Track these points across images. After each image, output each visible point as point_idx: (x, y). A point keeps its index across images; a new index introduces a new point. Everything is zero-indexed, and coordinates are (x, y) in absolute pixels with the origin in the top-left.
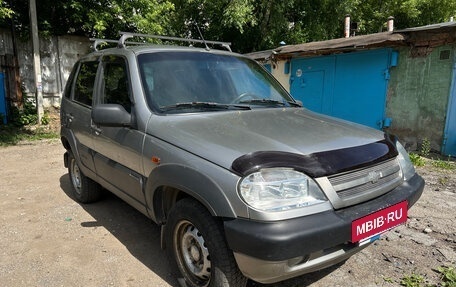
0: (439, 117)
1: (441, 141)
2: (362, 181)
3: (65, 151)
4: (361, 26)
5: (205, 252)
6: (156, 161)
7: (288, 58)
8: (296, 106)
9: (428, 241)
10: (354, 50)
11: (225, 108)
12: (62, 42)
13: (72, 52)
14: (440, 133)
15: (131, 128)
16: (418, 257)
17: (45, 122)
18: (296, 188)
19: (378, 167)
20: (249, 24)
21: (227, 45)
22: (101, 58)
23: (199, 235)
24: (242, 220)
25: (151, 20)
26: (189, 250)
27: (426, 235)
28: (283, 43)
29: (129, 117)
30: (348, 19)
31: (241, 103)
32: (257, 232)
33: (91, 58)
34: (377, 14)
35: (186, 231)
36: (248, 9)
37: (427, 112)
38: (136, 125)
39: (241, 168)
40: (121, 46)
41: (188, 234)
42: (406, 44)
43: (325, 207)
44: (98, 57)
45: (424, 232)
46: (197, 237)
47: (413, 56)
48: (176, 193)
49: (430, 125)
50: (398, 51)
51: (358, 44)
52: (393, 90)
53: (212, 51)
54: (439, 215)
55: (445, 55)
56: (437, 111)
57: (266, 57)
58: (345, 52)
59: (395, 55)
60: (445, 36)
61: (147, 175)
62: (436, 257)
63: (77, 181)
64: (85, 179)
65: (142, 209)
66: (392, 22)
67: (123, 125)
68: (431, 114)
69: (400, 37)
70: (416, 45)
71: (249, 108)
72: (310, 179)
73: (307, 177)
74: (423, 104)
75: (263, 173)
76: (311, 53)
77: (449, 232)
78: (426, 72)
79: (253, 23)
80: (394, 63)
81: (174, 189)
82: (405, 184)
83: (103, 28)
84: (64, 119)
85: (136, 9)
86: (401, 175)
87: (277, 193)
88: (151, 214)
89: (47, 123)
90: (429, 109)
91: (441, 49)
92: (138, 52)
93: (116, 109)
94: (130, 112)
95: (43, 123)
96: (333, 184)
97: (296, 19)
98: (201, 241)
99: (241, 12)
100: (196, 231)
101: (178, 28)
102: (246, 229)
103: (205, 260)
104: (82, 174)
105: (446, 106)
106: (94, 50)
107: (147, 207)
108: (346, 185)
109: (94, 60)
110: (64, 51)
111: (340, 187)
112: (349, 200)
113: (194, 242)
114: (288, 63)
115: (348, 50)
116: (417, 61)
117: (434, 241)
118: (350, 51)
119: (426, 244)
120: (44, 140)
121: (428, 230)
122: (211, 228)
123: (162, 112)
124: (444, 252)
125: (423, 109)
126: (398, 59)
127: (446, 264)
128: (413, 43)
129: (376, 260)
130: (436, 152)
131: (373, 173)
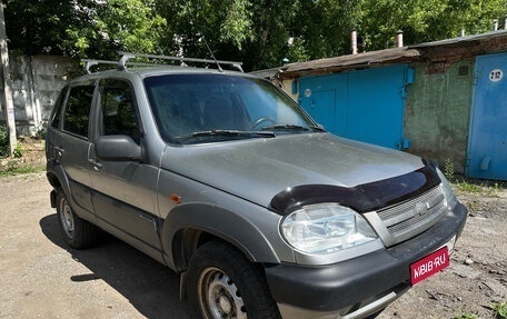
0: (460, 136)
1: (464, 163)
2: (411, 213)
3: (52, 188)
4: (367, 40)
5: (239, 303)
6: (176, 199)
7: (295, 77)
8: (321, 130)
9: (472, 274)
10: (367, 67)
11: (248, 136)
12: (36, 62)
13: (49, 74)
14: (463, 153)
15: (142, 162)
16: (465, 293)
17: (19, 155)
18: (341, 225)
19: (424, 197)
20: (248, 39)
21: (238, 65)
22: (98, 82)
23: (230, 283)
24: (287, 266)
25: (139, 37)
26: (218, 301)
27: (468, 267)
28: (286, 60)
29: (138, 149)
30: (354, 34)
31: (263, 129)
32: (306, 278)
33: (83, 81)
34: (383, 28)
35: (212, 278)
36: (247, 23)
37: (448, 131)
38: (147, 158)
39: (282, 205)
40: (121, 68)
41: (216, 282)
42: (422, 59)
43: (377, 246)
44: (93, 81)
45: (465, 263)
46: (226, 286)
47: (430, 73)
48: (198, 235)
49: (451, 145)
50: (413, 68)
51: (372, 60)
52: (412, 108)
53: (225, 72)
54: (477, 244)
55: (464, 71)
56: (458, 131)
57: (272, 75)
58: (357, 69)
59: (411, 72)
60: (463, 50)
61: (164, 216)
62: (483, 292)
63: (68, 223)
64: (80, 222)
65: (156, 255)
66: (401, 36)
67: (131, 159)
68: (452, 133)
69: (416, 53)
70: (434, 60)
71: (273, 136)
72: (357, 215)
73: (354, 212)
74: (443, 123)
75: (307, 211)
76: (321, 71)
77: (492, 262)
78: (445, 89)
79: (252, 38)
80: (410, 81)
81: (196, 231)
82: (450, 214)
83: (86, 46)
84: (49, 152)
85: (122, 24)
86: (446, 204)
87: (322, 232)
88: (169, 261)
89: (21, 156)
90: (450, 128)
91: (460, 64)
92: (144, 76)
93: (123, 140)
94: (139, 144)
95: (16, 156)
96: (383, 219)
97: (296, 33)
98: (233, 289)
99: (238, 26)
100: (226, 279)
101: (167, 44)
102: (293, 276)
103: (239, 312)
104: (74, 215)
105: (468, 124)
106: (86, 73)
107: (163, 252)
108: (396, 219)
109: (88, 83)
110: (38, 73)
111: (390, 222)
112: (400, 235)
113: (223, 291)
114: (295, 82)
115: (361, 67)
116: (435, 77)
117: (477, 274)
118: (362, 69)
119: (470, 277)
120: (19, 176)
121: (469, 261)
122: (246, 274)
123: (177, 143)
124: (491, 285)
125: (443, 128)
126: (414, 75)
127: (495, 298)
128: (431, 59)
129: (421, 299)
130: (459, 173)
131: (420, 204)
